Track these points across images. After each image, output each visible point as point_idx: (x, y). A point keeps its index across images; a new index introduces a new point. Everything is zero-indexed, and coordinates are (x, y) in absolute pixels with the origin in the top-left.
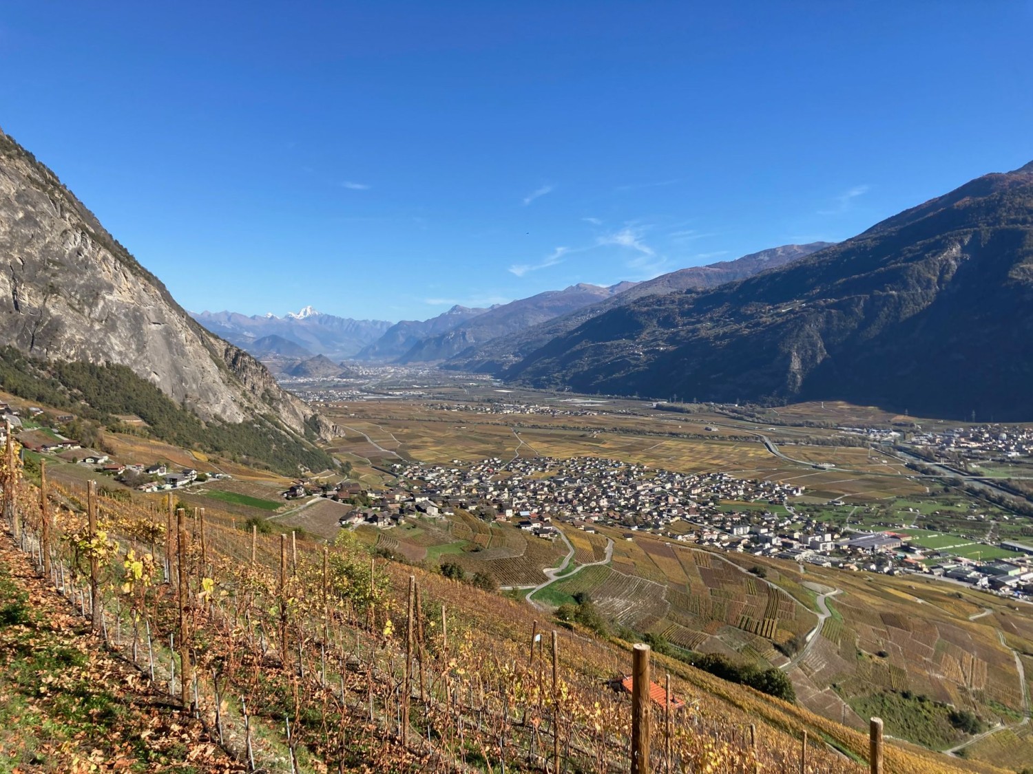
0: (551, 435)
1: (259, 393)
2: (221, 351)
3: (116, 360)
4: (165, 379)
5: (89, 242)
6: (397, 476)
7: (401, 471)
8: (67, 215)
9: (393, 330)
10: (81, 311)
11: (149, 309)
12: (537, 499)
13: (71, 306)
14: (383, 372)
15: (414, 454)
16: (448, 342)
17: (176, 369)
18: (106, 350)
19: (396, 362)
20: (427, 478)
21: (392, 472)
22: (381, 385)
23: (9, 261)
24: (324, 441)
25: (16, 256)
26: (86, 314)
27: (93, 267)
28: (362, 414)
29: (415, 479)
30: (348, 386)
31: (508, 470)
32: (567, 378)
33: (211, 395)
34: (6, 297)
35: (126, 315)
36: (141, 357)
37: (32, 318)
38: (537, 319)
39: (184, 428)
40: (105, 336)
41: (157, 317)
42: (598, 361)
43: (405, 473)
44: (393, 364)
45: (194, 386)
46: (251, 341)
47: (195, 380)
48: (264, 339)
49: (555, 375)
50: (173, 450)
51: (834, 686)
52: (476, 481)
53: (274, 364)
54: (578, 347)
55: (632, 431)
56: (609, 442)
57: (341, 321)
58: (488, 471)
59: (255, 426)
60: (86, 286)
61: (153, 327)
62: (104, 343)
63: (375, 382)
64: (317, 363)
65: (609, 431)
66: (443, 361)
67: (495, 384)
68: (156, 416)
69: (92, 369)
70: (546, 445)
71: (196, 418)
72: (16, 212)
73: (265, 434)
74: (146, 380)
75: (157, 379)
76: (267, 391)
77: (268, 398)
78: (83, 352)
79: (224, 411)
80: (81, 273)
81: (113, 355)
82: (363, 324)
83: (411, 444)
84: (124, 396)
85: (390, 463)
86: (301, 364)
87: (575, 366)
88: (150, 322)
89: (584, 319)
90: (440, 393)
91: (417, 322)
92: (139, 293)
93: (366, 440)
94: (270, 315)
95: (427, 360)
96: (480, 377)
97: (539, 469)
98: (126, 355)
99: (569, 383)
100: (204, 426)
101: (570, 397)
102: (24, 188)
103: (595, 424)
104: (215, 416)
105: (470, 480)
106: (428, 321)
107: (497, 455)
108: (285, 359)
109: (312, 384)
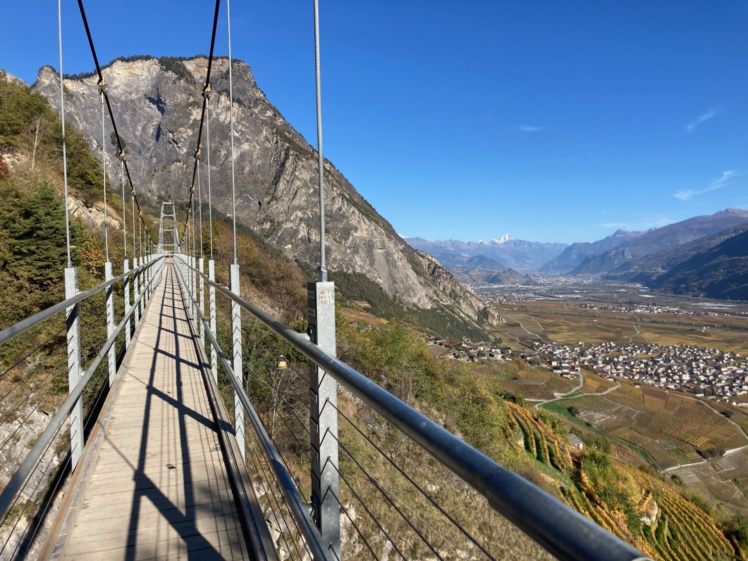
0: (666, 329)
1: (448, 292)
2: (426, 265)
3: (358, 270)
4: (385, 281)
5: (346, 203)
6: (534, 350)
7: (538, 347)
8: (335, 189)
9: (569, 249)
10: (340, 243)
11: (377, 241)
12: (632, 371)
13: (335, 240)
14: (557, 281)
15: (551, 336)
16: (610, 258)
17: (391, 276)
18: (353, 265)
19: (569, 273)
20: (555, 353)
21: (532, 347)
22: (551, 291)
23: (306, 216)
24: (491, 325)
25: (309, 213)
26: (343, 244)
27: (347, 218)
28: (522, 309)
29: (546, 352)
30: (527, 290)
31: (618, 351)
32: (703, 287)
33: (411, 291)
34: (304, 236)
35: (364, 244)
36: (372, 269)
37: (316, 247)
38: (685, 239)
39: (393, 310)
40: (353, 256)
41: (381, 245)
42: (732, 272)
43: (540, 349)
44: (566, 275)
45: (402, 286)
46: (465, 260)
47: (402, 282)
48: (474, 258)
49: (693, 284)
50: (371, 318)
51: (735, 480)
52: (590, 357)
53: (479, 275)
54: (715, 261)
55: (736, 328)
56: (714, 336)
57: (530, 244)
58: (602, 351)
59: (438, 311)
60: (344, 228)
61: (379, 251)
62: (352, 261)
63: (547, 288)
64: (508, 275)
65: (718, 328)
66: (605, 273)
67: (641, 291)
68: (377, 303)
69: (345, 274)
70: (657, 335)
71: (401, 305)
72: (310, 189)
73: (444, 317)
74: (374, 282)
75: (381, 281)
76: (453, 291)
77: (453, 295)
78: (341, 265)
79: (419, 301)
80: (341, 221)
81: (357, 267)
82: (547, 246)
83: (551, 330)
84: (360, 290)
85: (532, 341)
86: (497, 275)
87: (711, 277)
88: (378, 248)
89: (726, 237)
90: (594, 297)
91: (587, 244)
92: (372, 231)
93: (520, 326)
94: (480, 241)
95: (593, 272)
96: (632, 285)
97: (644, 352)
98: (364, 268)
99: (705, 290)
100: (405, 309)
101: (702, 301)
102: (313, 175)
103: (710, 322)
104: (413, 304)
105: (586, 356)
106: (596, 243)
107: (614, 340)
108: (487, 271)
109: (502, 290)
